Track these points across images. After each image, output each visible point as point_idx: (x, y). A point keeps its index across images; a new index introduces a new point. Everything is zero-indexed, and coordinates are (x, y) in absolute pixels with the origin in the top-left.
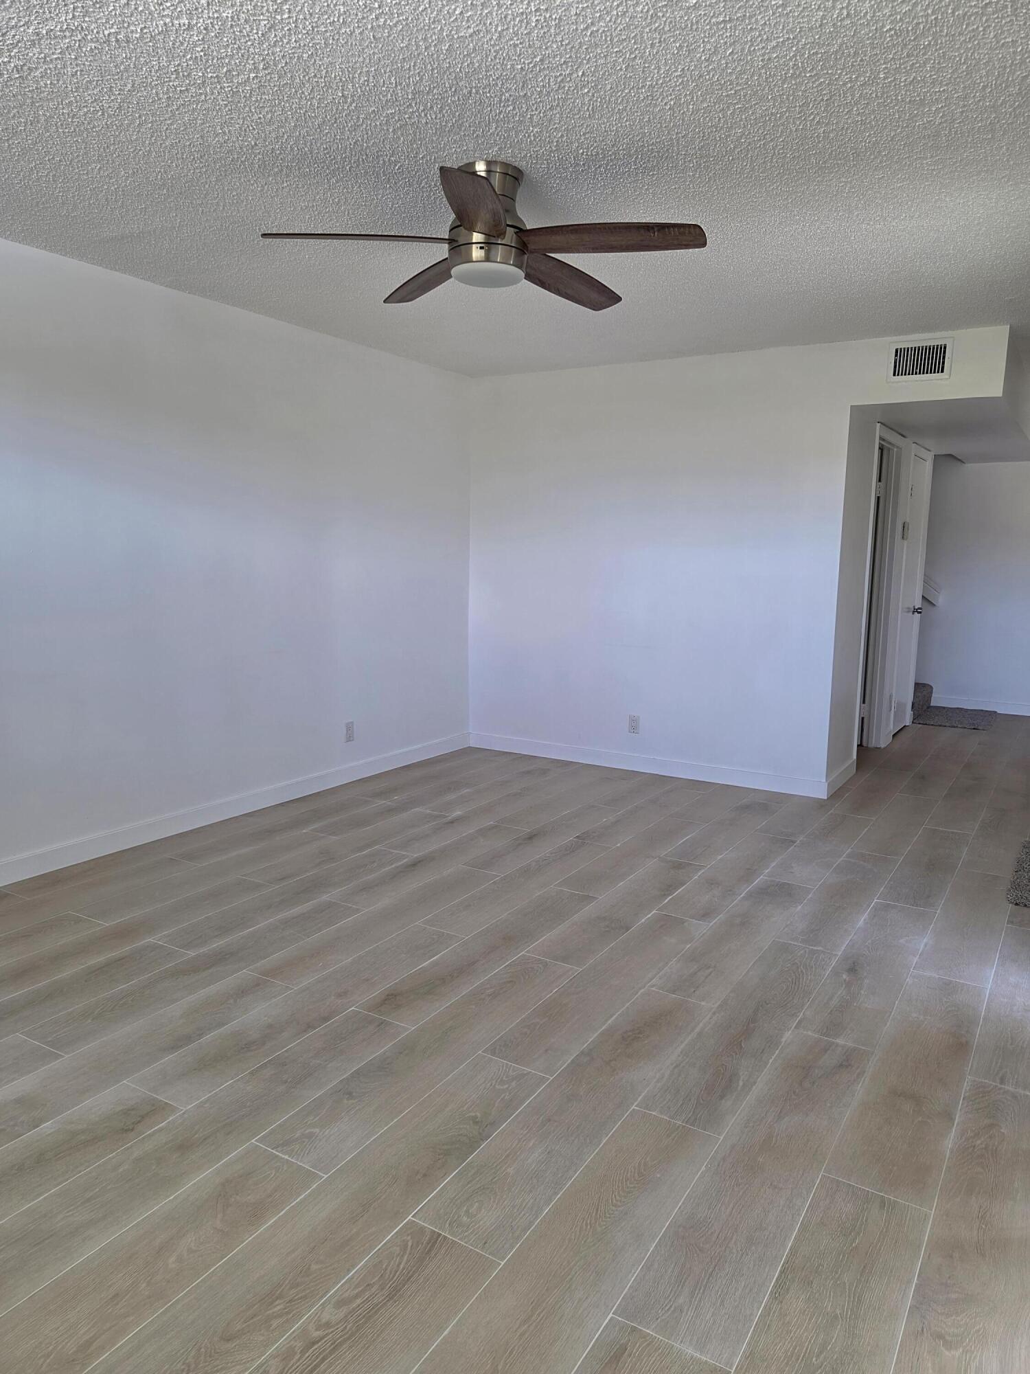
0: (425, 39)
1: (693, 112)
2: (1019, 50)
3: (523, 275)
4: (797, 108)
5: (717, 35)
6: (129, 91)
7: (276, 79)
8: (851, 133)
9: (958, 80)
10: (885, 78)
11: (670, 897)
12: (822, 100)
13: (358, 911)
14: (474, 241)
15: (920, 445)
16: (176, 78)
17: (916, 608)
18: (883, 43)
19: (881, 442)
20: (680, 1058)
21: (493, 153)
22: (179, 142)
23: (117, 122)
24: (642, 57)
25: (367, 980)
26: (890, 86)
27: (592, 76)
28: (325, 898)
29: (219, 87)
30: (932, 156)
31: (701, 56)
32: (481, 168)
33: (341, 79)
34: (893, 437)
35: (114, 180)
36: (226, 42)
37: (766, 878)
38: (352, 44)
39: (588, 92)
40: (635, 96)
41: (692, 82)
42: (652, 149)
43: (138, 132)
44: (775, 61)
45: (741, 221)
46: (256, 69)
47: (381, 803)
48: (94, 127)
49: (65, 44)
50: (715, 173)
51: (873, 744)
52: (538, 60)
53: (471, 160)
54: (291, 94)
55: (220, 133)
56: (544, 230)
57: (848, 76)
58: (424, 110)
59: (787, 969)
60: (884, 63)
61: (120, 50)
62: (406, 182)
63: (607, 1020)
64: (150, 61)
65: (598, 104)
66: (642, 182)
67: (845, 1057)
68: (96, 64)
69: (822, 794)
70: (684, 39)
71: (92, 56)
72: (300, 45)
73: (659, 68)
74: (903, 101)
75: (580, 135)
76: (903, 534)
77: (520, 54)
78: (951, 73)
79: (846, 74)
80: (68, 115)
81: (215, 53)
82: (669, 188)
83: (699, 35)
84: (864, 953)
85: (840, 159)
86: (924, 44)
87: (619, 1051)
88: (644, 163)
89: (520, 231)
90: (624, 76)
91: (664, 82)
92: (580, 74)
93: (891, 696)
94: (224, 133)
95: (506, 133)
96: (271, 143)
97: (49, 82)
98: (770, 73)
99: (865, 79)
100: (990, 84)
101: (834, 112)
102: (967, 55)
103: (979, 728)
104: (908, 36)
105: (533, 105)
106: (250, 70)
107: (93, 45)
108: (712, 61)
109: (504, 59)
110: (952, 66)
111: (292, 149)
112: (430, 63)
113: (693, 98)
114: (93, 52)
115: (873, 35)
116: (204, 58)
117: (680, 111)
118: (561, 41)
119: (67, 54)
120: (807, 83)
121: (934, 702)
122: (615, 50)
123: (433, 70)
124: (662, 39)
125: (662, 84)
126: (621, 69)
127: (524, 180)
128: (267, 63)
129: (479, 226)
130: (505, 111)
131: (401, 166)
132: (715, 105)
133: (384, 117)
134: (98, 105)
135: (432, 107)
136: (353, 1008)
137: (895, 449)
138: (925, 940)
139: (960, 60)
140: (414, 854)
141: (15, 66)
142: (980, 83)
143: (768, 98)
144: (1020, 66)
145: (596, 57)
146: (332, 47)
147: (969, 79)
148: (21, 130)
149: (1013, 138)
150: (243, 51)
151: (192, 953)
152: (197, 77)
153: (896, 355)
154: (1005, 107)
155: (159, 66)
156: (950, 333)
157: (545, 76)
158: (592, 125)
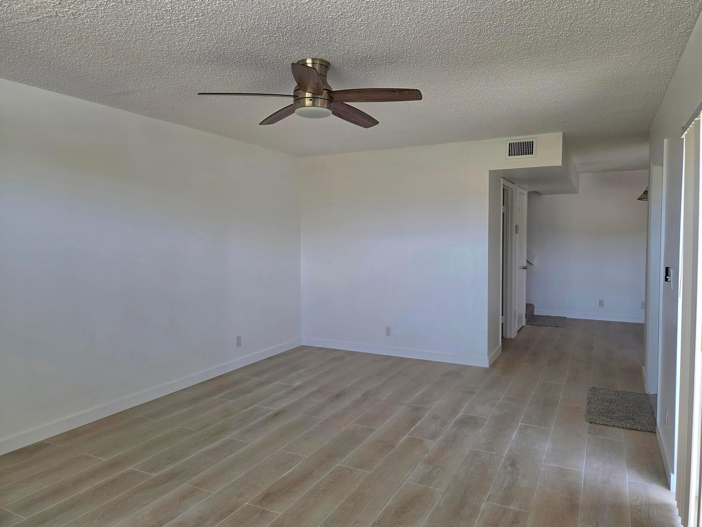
0: (284, 4)
1: (414, 38)
2: (569, 11)
3: (331, 112)
4: (464, 37)
5: (427, 4)
6: (131, 24)
7: (208, 21)
8: (489, 47)
9: (541, 24)
10: (506, 24)
11: (414, 427)
12: (476, 33)
13: (246, 444)
14: (306, 96)
15: (522, 188)
16: (156, 19)
17: (524, 266)
18: (506, 8)
19: (504, 187)
20: (428, 523)
21: (315, 55)
22: (156, 49)
23: (124, 39)
24: (390, 13)
25: (254, 486)
26: (508, 27)
27: (366, 21)
28: (228, 437)
29: (178, 24)
30: (527, 58)
31: (419, 13)
32: (309, 62)
33: (241, 21)
34: (508, 184)
35: (120, 66)
36: (183, 3)
37: (462, 413)
38: (247, 5)
39: (364, 28)
40: (386, 30)
41: (414, 25)
42: (394, 54)
43: (135, 44)
44: (454, 15)
45: (436, 86)
46: (197, 16)
47: (257, 379)
48: (111, 41)
49: (99, 3)
50: (424, 64)
51: (508, 336)
52: (340, 14)
53: (304, 58)
54: (215, 27)
55: (178, 45)
56: (342, 91)
57: (489, 22)
58: (282, 35)
59: (479, 466)
60: (506, 17)
61: (128, 6)
62: (271, 68)
63: (387, 503)
64: (143, 11)
65: (369, 34)
66: (388, 68)
67: (515, 517)
68: (114, 12)
69: (486, 365)
70: (411, 5)
71: (113, 8)
72: (221, 5)
73: (399, 18)
74: (514, 34)
75: (359, 47)
76: (516, 231)
77: (331, 11)
78: (538, 21)
79: (488, 22)
80: (98, 35)
81: (177, 8)
82: (401, 71)
83: (418, 4)
84: (517, 454)
85: (484, 59)
86: (525, 9)
87: (395, 521)
88: (390, 60)
89: (330, 92)
90: (381, 22)
91: (401, 24)
92: (360, 20)
93: (515, 312)
94: (180, 45)
95: (322, 46)
96: (204, 50)
97: (89, 20)
98: (452, 21)
99: (497, 24)
100: (555, 26)
101: (481, 38)
102: (545, 14)
103: (559, 326)
104: (517, 5)
105: (336, 34)
106: (195, 17)
107: (114, 3)
108: (424, 15)
109: (323, 13)
110: (538, 18)
111: (214, 53)
112: (286, 14)
113: (415, 31)
114: (113, 7)
115: (501, 4)
116: (171, 10)
117: (408, 37)
118: (352, 6)
119: (100, 7)
120: (469, 25)
121: (536, 313)
122: (378, 10)
123: (287, 18)
124: (400, 6)
125: (400, 25)
126: (380, 19)
127: (331, 67)
128: (204, 13)
129: (309, 89)
130: (322, 36)
131: (269, 60)
132: (425, 35)
133: (262, 38)
134: (114, 31)
135: (286, 34)
136: (246, 504)
137: (510, 190)
138: (547, 446)
139: (542, 15)
140: (276, 408)
141: (72, 13)
142: (551, 25)
143: (450, 32)
144: (570, 18)
145: (368, 13)
146: (237, 7)
147: (546, 24)
148: (72, 42)
149: (566, 50)
150: (191, 8)
151: (154, 475)
152: (167, 19)
153: (510, 146)
154: (562, 36)
155: (148, 14)
156: (534, 136)
157: (343, 21)
158: (365, 43)
